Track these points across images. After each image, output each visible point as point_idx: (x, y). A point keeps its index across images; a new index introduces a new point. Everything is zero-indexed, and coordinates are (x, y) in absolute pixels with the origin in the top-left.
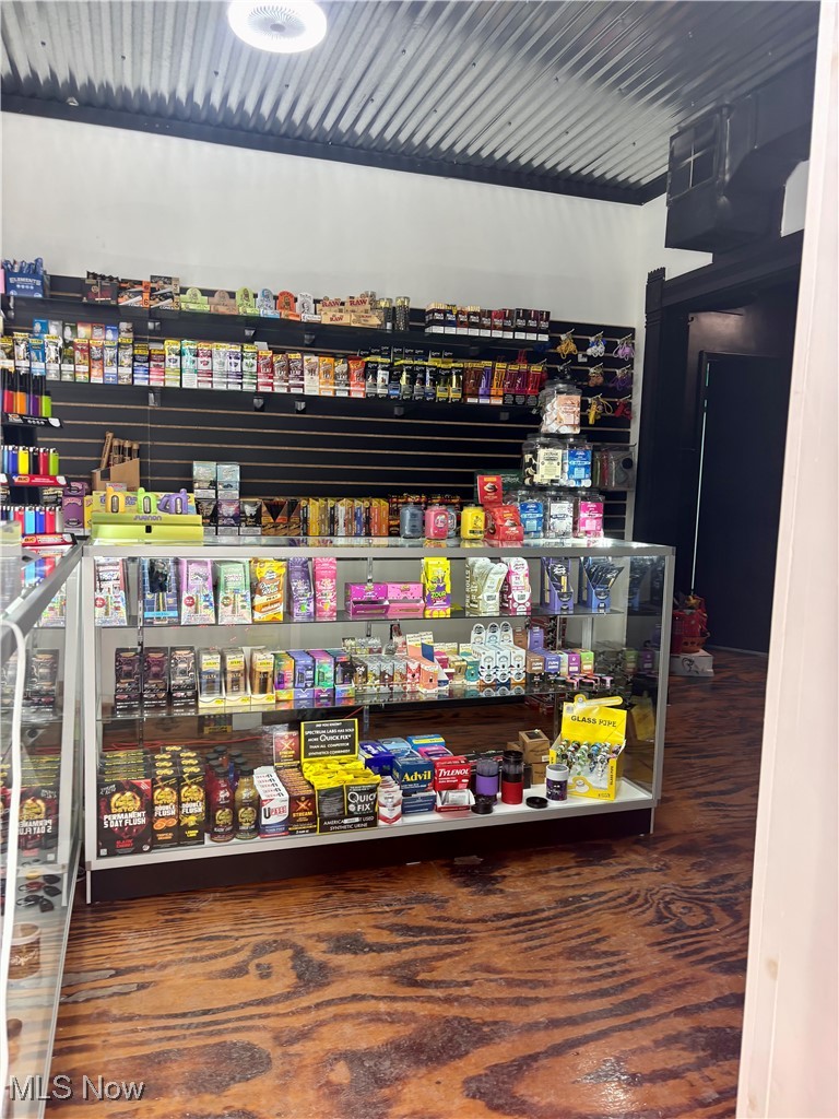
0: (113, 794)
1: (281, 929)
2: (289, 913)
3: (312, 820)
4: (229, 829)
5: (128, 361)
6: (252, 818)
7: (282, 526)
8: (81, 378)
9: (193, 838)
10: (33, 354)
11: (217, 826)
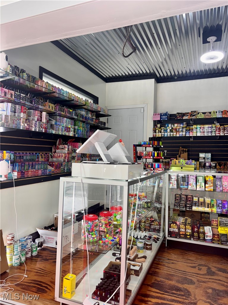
0: (171, 224)
1: (206, 263)
2: (210, 261)
3: (218, 241)
4: (197, 238)
5: (185, 131)
6: (203, 236)
7: (222, 169)
8: (175, 135)
9: (188, 238)
10: (165, 131)
11: (194, 236)
